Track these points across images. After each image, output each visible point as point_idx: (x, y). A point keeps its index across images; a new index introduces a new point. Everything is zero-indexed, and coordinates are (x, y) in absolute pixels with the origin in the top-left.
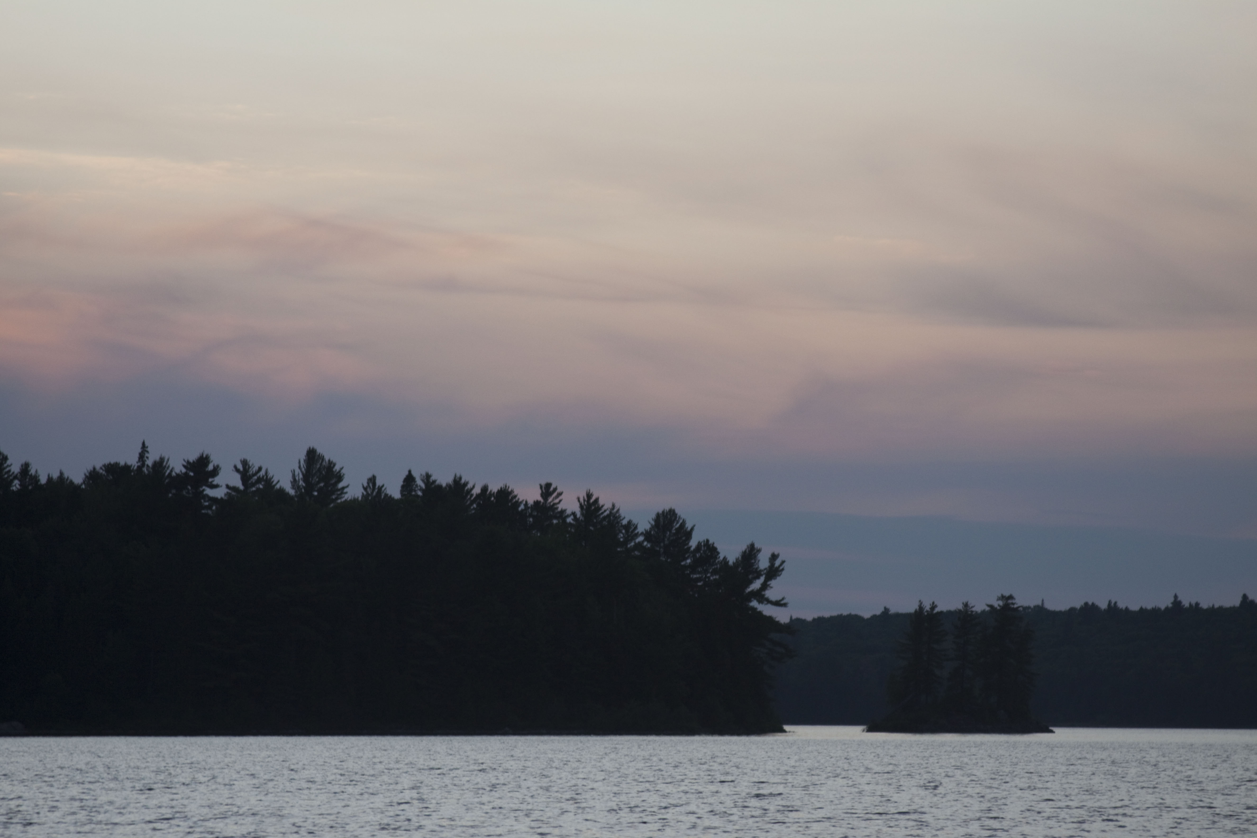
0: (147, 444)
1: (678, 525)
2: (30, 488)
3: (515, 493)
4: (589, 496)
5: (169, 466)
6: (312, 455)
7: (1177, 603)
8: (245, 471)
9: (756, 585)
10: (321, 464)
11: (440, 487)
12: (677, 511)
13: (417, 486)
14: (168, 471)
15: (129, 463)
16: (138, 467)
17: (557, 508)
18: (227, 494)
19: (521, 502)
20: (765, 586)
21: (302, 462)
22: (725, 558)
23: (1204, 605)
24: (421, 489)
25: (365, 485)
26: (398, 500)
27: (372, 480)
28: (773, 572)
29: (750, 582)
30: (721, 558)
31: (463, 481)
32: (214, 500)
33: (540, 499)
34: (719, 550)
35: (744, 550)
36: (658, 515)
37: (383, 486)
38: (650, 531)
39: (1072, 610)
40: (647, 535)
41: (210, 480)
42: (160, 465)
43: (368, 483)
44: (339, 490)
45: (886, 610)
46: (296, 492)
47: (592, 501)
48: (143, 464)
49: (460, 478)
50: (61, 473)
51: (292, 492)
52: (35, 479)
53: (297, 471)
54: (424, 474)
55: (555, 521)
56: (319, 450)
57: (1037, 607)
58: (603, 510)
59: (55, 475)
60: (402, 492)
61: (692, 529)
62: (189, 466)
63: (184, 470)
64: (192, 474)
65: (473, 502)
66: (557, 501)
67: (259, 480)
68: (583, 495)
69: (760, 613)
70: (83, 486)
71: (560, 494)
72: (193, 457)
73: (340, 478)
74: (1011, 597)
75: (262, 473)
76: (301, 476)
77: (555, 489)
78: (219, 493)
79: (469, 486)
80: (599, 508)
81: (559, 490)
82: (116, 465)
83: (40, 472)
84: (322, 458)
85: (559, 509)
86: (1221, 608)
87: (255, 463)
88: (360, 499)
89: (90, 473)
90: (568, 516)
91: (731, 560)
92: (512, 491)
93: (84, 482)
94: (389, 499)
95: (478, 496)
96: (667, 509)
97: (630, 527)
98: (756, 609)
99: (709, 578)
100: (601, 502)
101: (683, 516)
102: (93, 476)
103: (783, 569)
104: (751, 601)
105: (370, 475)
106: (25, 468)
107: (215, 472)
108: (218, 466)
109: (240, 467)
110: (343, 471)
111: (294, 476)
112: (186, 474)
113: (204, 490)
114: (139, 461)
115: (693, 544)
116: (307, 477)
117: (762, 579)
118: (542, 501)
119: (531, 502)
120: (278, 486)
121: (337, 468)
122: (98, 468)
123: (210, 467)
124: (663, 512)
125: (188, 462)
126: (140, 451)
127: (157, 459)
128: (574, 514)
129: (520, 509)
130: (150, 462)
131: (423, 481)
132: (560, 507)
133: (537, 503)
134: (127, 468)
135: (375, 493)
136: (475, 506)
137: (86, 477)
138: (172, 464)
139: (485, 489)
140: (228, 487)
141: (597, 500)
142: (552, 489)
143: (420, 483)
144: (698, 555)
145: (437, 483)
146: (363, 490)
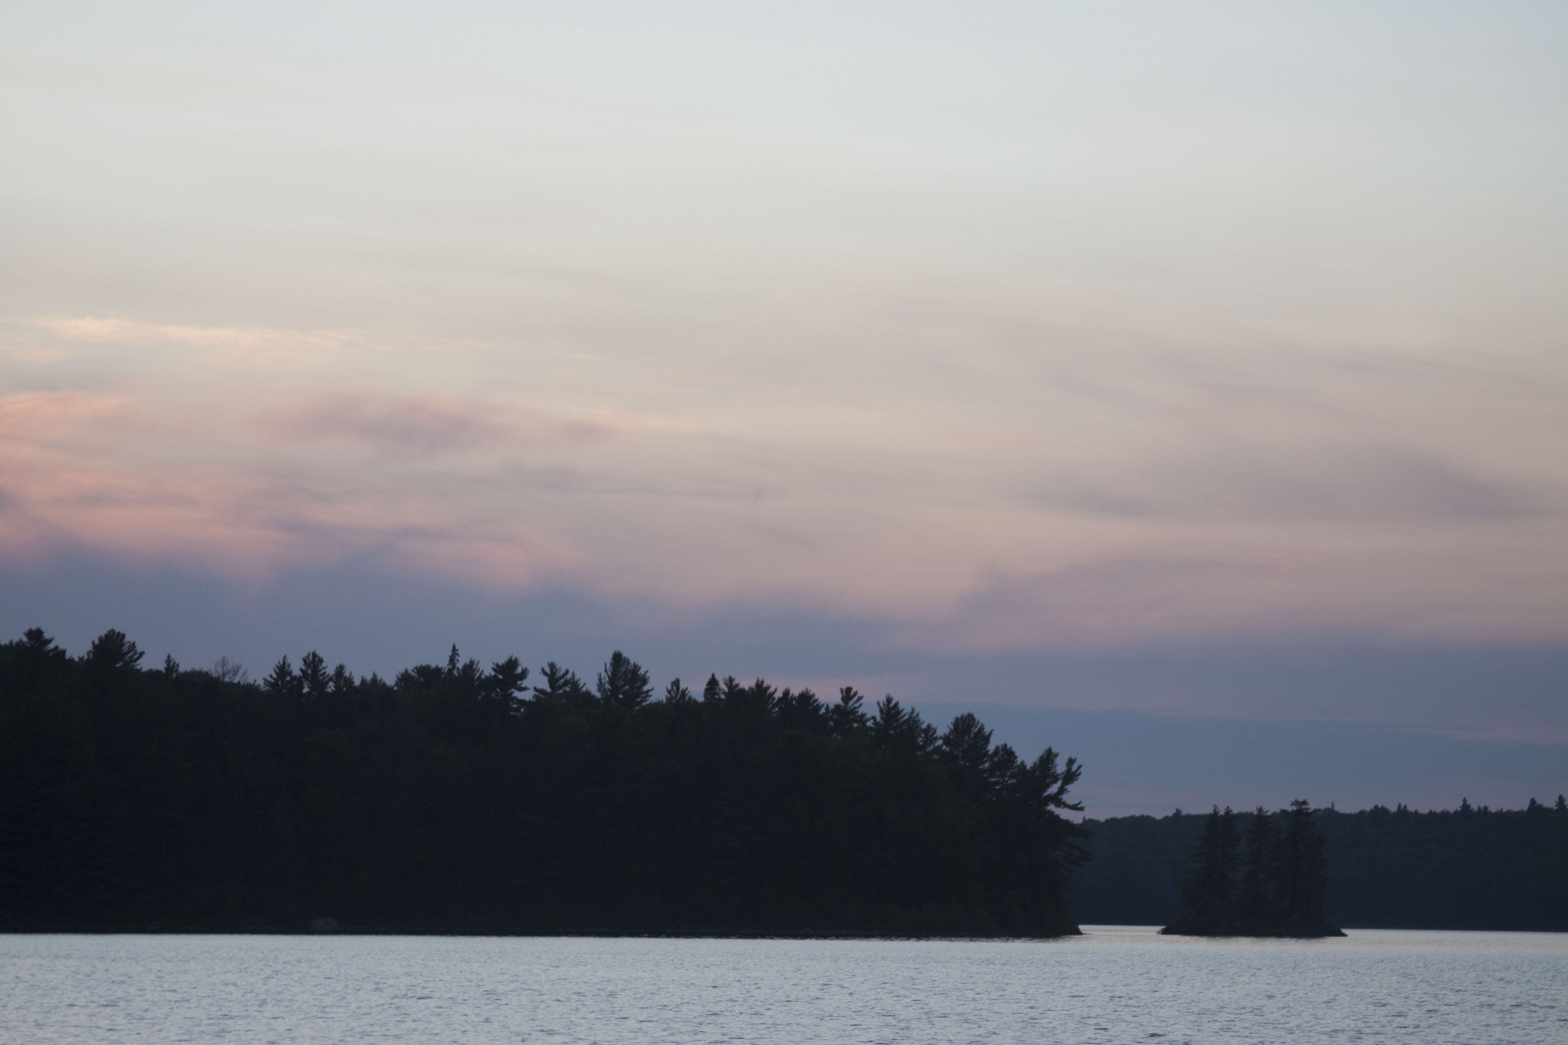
0: (457, 647)
1: (976, 730)
2: (345, 689)
3: (816, 697)
4: (889, 700)
5: (479, 669)
6: (618, 659)
7: (1466, 807)
8: (552, 674)
9: (1054, 789)
10: (626, 668)
11: (742, 691)
12: (976, 716)
13: (720, 689)
14: (478, 674)
15: (440, 666)
16: (449, 669)
17: (857, 712)
18: (535, 696)
19: (822, 706)
20: (1062, 790)
21: (608, 666)
22: (1022, 763)
23: (1493, 809)
24: (724, 693)
25: (669, 687)
26: (701, 704)
27: (676, 683)
28: (1070, 776)
29: (1048, 786)
30: (1019, 762)
31: (765, 685)
32: (522, 702)
33: (840, 702)
34: (1017, 754)
35: (1041, 754)
36: (957, 720)
37: (687, 689)
38: (949, 735)
39: (1362, 813)
40: (946, 739)
41: (519, 683)
42: (470, 668)
43: (672, 686)
44: (644, 693)
45: (1178, 812)
46: (602, 695)
47: (892, 705)
48: (454, 667)
49: (763, 682)
50: (375, 676)
51: (598, 695)
52: (349, 681)
53: (604, 674)
54: (727, 677)
55: (855, 725)
56: (625, 654)
57: (1327, 809)
58: (903, 713)
59: (369, 677)
60: (705, 695)
61: (990, 734)
62: (498, 669)
63: (493, 673)
64: (501, 677)
65: (775, 706)
66: (857, 705)
67: (566, 683)
68: (882, 699)
69: (1057, 817)
70: (396, 688)
71: (860, 698)
72: (502, 660)
73: (644, 681)
74: (1304, 803)
75: (569, 676)
76: (607, 679)
77: (856, 693)
78: (527, 696)
79: (771, 690)
80: (899, 712)
81: (859, 695)
82: (428, 667)
83: (354, 674)
84: (628, 662)
85: (860, 713)
86: (1509, 812)
87: (562, 666)
88: (664, 701)
89: (402, 675)
90: (868, 720)
91: (1029, 765)
92: (813, 695)
93: (396, 685)
94: (694, 703)
95: (780, 700)
96: (966, 713)
97: (929, 731)
98: (1053, 813)
99: (1007, 781)
100: (901, 707)
101: (981, 721)
102: (405, 678)
103: (1079, 774)
104: (1048, 805)
105: (674, 679)
106: (340, 670)
107: (524, 675)
108: (526, 669)
109: (548, 670)
110: (648, 675)
111: (600, 679)
112: (495, 676)
113: (512, 693)
114: (450, 664)
115: (991, 748)
116: (612, 680)
117: (1059, 783)
118: (843, 704)
119: (832, 706)
120: (584, 689)
121: (642, 671)
122: (410, 670)
123: (519, 670)
124: (962, 716)
125: (497, 665)
126: (450, 654)
127: (468, 662)
128: (874, 718)
129: (821, 712)
130: (460, 665)
131: (726, 684)
132: (861, 711)
133: (837, 707)
134: (438, 670)
135: (678, 697)
136: (777, 709)
137: (399, 679)
138: (481, 667)
139: (786, 693)
140: (535, 689)
141: (896, 705)
142: (852, 693)
143: (723, 687)
144: (996, 759)
145: (740, 686)
146: (667, 694)
